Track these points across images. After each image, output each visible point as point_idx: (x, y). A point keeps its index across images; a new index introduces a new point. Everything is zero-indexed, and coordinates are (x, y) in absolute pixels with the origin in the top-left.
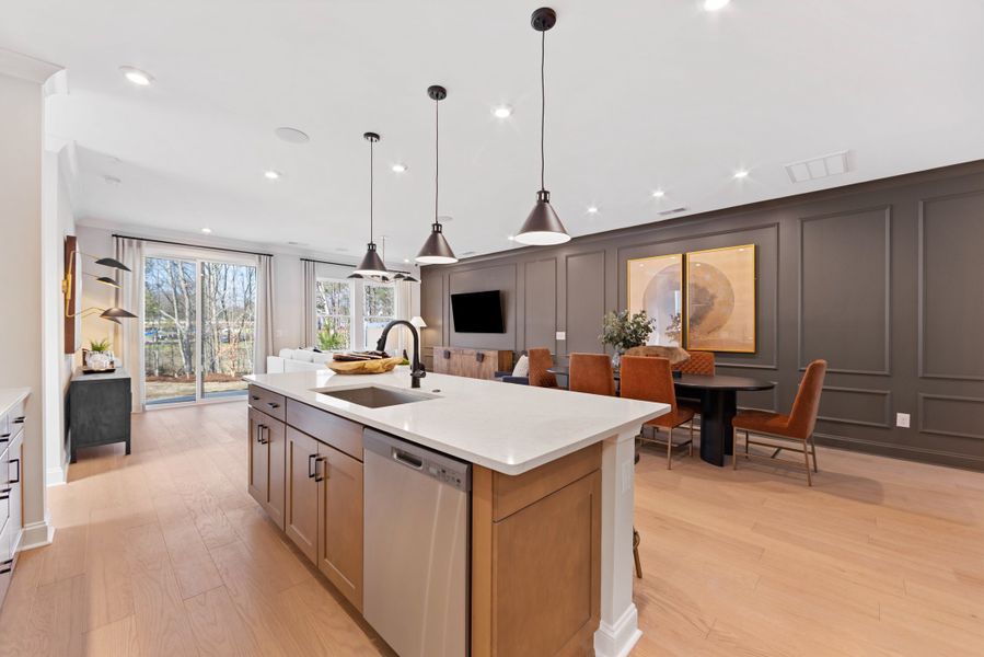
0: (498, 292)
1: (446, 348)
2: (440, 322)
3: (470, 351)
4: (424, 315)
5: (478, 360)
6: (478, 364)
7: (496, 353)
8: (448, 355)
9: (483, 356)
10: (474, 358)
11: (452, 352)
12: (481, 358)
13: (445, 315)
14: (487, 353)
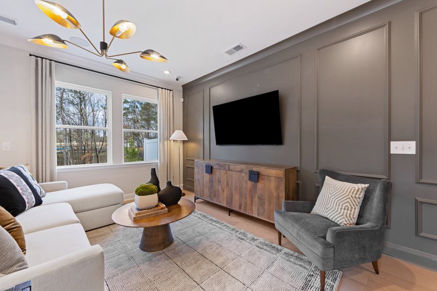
0: (277, 92)
1: (207, 162)
2: (201, 136)
3: (239, 167)
4: (185, 130)
5: (250, 179)
6: (250, 184)
7: (281, 173)
8: (210, 170)
9: (258, 174)
10: (245, 176)
11: (215, 167)
12: (255, 177)
13: (207, 128)
14: (263, 170)
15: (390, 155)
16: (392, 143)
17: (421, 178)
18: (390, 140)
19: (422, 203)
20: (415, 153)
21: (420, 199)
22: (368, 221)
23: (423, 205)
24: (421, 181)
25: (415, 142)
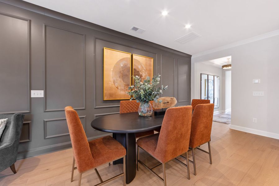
15: (31, 98)
16: (32, 91)
17: (46, 109)
18: (31, 89)
19: (46, 121)
20: (43, 97)
21: (45, 120)
22: (5, 143)
23: (47, 122)
24: (46, 111)
25: (43, 91)
